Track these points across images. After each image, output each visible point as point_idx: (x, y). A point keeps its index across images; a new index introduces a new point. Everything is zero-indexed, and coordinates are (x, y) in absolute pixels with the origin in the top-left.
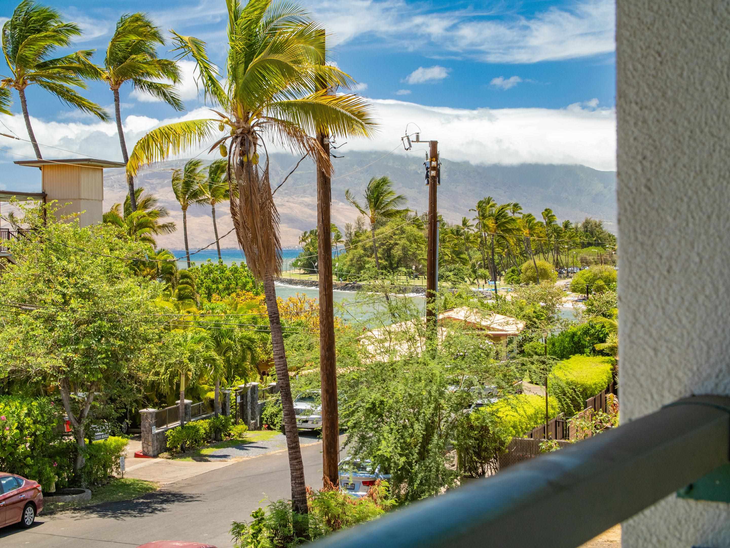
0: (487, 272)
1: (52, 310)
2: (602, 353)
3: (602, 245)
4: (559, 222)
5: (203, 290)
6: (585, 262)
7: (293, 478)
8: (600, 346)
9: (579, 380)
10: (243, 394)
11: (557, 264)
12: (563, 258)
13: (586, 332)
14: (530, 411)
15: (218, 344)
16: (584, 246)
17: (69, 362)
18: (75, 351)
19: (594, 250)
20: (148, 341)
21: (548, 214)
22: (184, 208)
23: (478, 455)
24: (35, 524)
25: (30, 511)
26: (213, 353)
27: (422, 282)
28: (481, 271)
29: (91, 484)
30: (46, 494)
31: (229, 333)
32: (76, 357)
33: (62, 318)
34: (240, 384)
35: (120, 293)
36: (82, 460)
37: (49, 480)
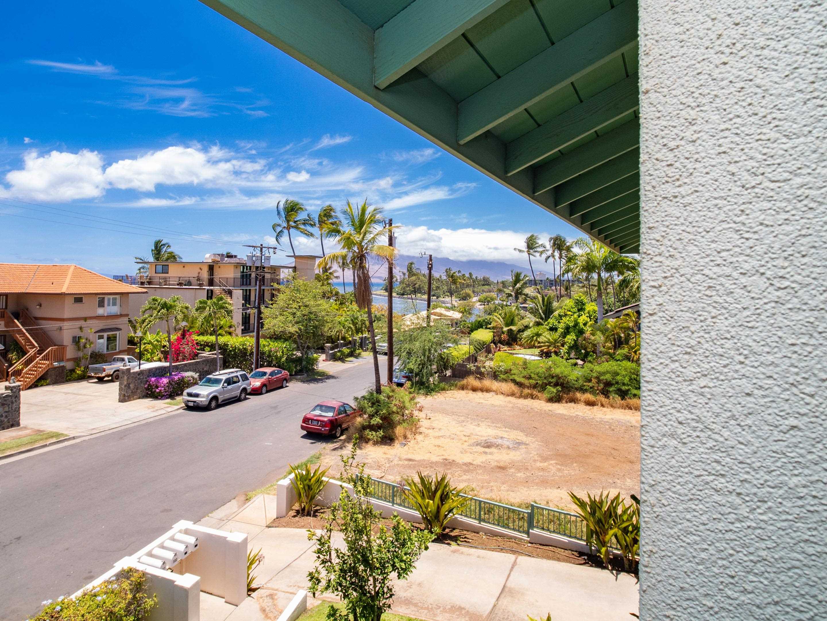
0: (448, 294)
1: (295, 310)
2: (489, 328)
3: (490, 285)
4: (474, 277)
5: (349, 300)
6: (483, 291)
7: (376, 381)
8: (489, 326)
9: (481, 339)
10: (361, 339)
11: (474, 292)
12: (476, 289)
13: (484, 321)
14: (463, 352)
15: (353, 322)
16: (483, 285)
17: (300, 329)
18: (302, 325)
19: (487, 287)
20: (328, 322)
21: (470, 274)
22: (343, 271)
23: (445, 368)
24: (287, 386)
25: (285, 382)
26: (352, 326)
27: (426, 297)
28: (447, 294)
29: (307, 372)
30: (291, 375)
31: (357, 318)
32: (302, 328)
33: (298, 314)
34: (360, 335)
35: (319, 305)
36: (304, 363)
37: (292, 370)
